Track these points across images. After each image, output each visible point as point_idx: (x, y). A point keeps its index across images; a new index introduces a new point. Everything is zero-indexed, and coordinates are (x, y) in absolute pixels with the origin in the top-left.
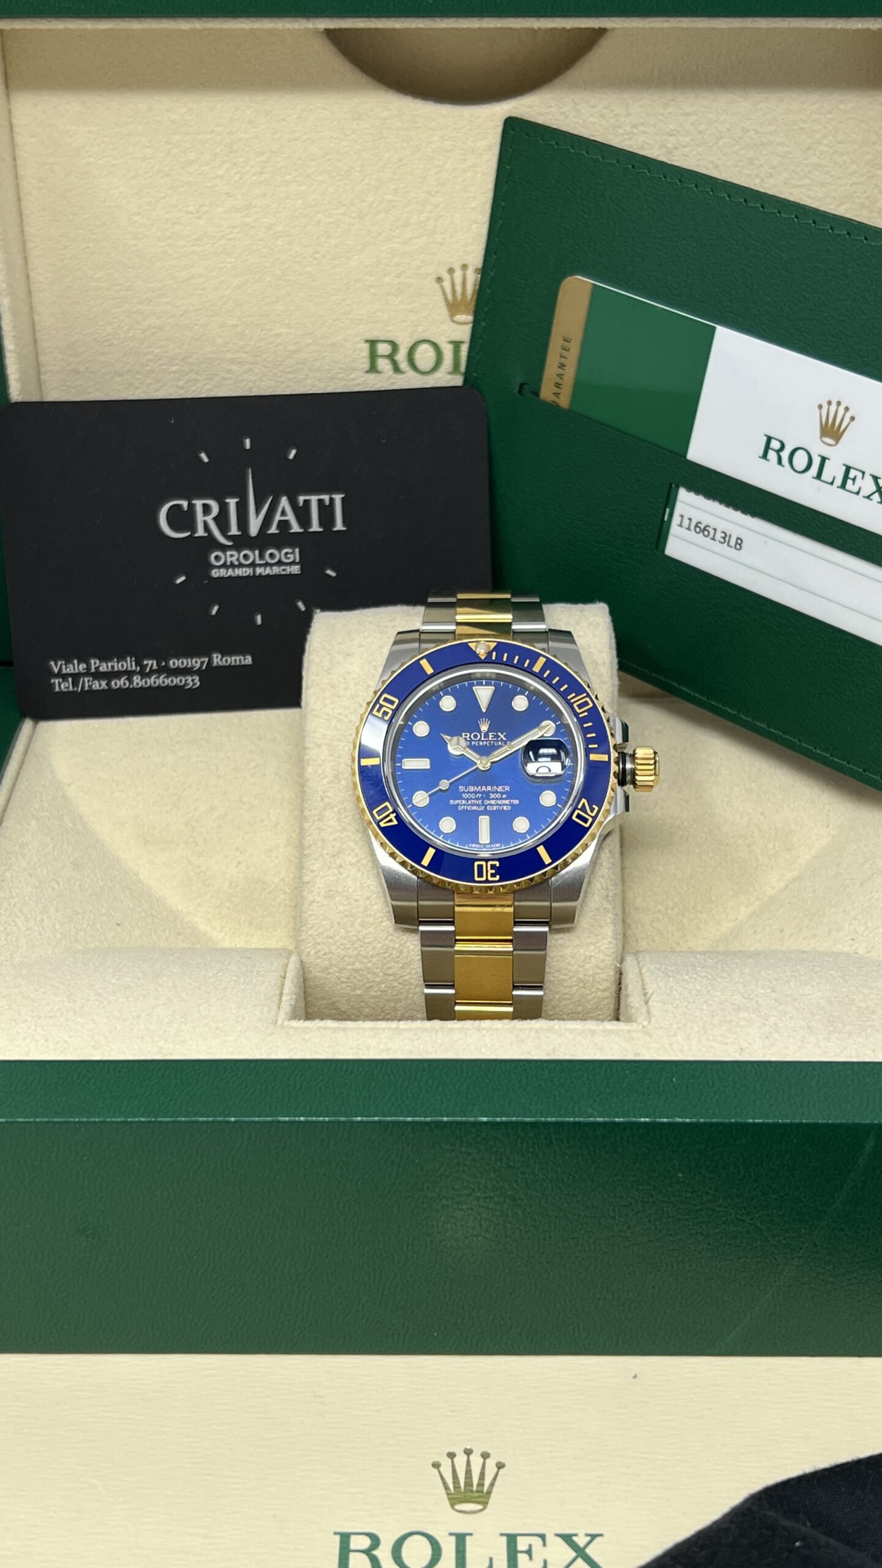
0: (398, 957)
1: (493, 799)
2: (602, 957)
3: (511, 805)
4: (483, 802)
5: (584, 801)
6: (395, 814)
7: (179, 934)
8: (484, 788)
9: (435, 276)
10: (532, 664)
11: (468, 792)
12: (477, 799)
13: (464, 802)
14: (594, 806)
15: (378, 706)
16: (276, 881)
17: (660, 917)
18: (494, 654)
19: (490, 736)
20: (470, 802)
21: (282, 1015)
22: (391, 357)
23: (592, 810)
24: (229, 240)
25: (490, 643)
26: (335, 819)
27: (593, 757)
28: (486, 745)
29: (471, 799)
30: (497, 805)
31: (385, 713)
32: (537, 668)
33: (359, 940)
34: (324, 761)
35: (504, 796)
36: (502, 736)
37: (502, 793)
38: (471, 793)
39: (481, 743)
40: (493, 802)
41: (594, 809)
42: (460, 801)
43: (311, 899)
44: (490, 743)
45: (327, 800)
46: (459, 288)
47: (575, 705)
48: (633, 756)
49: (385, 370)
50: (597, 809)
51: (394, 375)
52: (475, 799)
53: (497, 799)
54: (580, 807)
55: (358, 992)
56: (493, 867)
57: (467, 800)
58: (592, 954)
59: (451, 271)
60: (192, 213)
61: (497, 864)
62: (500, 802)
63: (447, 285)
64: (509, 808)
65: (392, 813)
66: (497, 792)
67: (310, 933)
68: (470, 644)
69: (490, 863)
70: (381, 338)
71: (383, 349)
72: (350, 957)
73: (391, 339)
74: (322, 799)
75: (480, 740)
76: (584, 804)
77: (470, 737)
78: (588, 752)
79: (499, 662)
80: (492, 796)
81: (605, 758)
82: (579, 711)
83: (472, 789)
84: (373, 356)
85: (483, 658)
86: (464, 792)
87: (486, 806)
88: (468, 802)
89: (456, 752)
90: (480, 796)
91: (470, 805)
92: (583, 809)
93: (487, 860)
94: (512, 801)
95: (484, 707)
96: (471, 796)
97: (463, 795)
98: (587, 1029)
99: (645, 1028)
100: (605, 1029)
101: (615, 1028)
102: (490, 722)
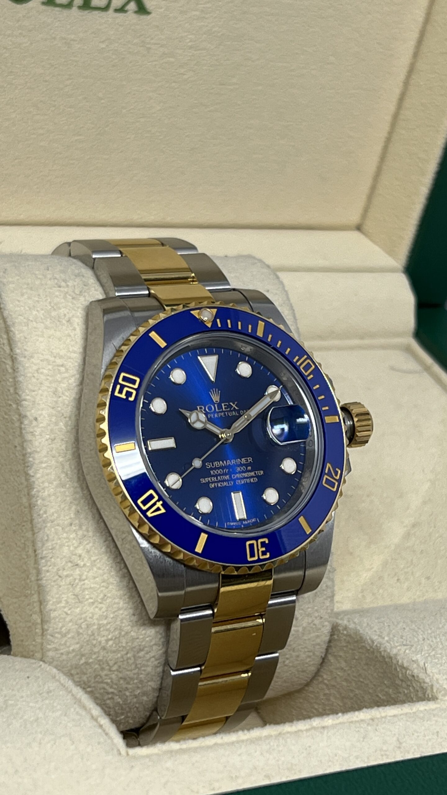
1: (239, 472)
3: (257, 477)
4: (230, 477)
5: (328, 465)
6: (161, 502)
8: (229, 462)
10: (254, 329)
11: (216, 468)
12: (225, 474)
13: (214, 479)
14: (337, 469)
15: (118, 387)
18: (218, 320)
19: (223, 407)
20: (219, 478)
23: (336, 473)
25: (210, 310)
28: (221, 416)
29: (220, 475)
30: (245, 478)
31: (129, 394)
32: (260, 334)
35: (249, 468)
36: (234, 406)
37: (247, 465)
39: (216, 416)
42: (209, 479)
44: (225, 414)
47: (301, 369)
50: (339, 472)
52: (223, 475)
53: (243, 472)
54: (326, 471)
56: (263, 544)
57: (216, 476)
61: (267, 541)
62: (246, 475)
64: (256, 480)
65: (158, 500)
66: (241, 465)
68: (192, 312)
69: (260, 541)
75: (215, 412)
77: (205, 410)
78: (322, 414)
79: (225, 328)
80: (238, 469)
81: (336, 419)
82: (306, 374)
85: (209, 325)
86: (212, 469)
87: (234, 480)
88: (217, 479)
89: (198, 426)
90: (227, 470)
91: (220, 481)
92: (329, 474)
93: (256, 539)
94: (257, 472)
95: (212, 376)
96: (219, 472)
97: (212, 473)
102: (219, 392)
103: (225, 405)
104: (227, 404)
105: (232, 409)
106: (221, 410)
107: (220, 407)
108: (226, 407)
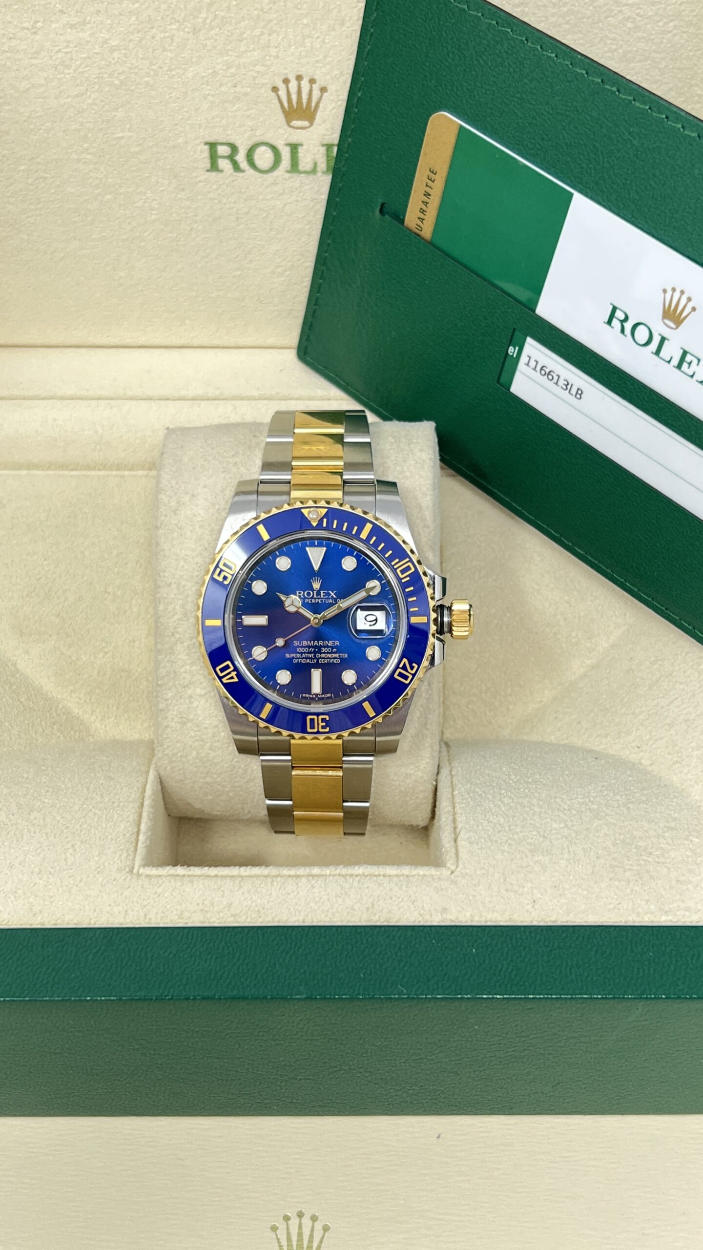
0: (243, 774)
1: (324, 653)
2: (420, 774)
3: (341, 659)
4: (315, 656)
5: (405, 660)
6: (235, 673)
7: (54, 724)
8: (316, 643)
9: (270, 86)
10: (359, 531)
11: (302, 647)
12: (310, 653)
13: (299, 655)
14: (414, 665)
15: (218, 570)
16: (139, 670)
17: (475, 699)
18: (325, 520)
19: (322, 594)
20: (303, 655)
21: (138, 862)
22: (231, 158)
23: (412, 668)
24: (66, 53)
25: (321, 509)
26: (185, 653)
27: (414, 620)
28: (318, 602)
29: (305, 653)
30: (328, 658)
31: (225, 578)
32: (364, 535)
33: (209, 760)
34: (173, 599)
35: (334, 650)
36: (332, 594)
37: (332, 648)
38: (305, 647)
39: (313, 601)
40: (323, 655)
41: (414, 667)
42: (294, 655)
43: (165, 724)
45: (177, 636)
46: (294, 97)
47: (398, 571)
48: (450, 609)
49: (226, 170)
50: (416, 667)
51: (235, 174)
52: (308, 653)
53: (328, 653)
54: (401, 666)
55: (210, 797)
56: (323, 720)
57: (302, 653)
58: (413, 772)
59: (286, 81)
60: (27, 29)
61: (327, 718)
62: (330, 656)
63: (282, 93)
64: (339, 661)
65: (233, 671)
67: (166, 752)
68: (303, 510)
69: (321, 717)
70: (220, 141)
71: (223, 150)
72: (202, 773)
73: (231, 141)
74: (173, 634)
75: (313, 597)
76: (405, 664)
77: (304, 595)
78: (409, 615)
79: (329, 528)
80: (324, 650)
81: (424, 619)
82: (401, 576)
83: (305, 643)
84: (214, 157)
85: (314, 524)
86: (298, 647)
87: (318, 659)
88: (301, 656)
89: (292, 609)
90: (313, 649)
91: (303, 658)
92: (404, 668)
93: (318, 714)
94: (341, 654)
95: (316, 567)
96: (305, 650)
97: (298, 650)
98: (403, 875)
99: (453, 875)
100: (419, 875)
101: (427, 873)
102: (321, 580)
107: (318, 593)
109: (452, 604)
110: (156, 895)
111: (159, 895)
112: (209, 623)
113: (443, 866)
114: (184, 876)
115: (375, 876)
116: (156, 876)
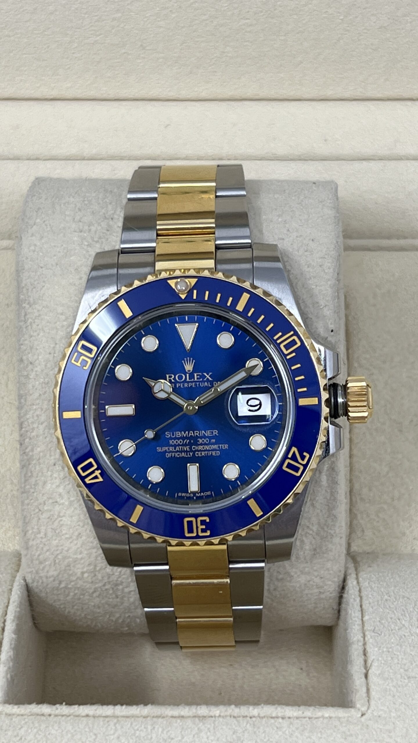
1: (201, 444)
3: (221, 450)
4: (190, 448)
5: (294, 449)
6: (100, 471)
8: (191, 433)
10: (235, 302)
11: (175, 438)
12: (185, 445)
13: (171, 449)
14: (305, 454)
15: (75, 354)
18: (195, 292)
19: (196, 377)
20: (177, 449)
23: (303, 458)
25: (190, 280)
27: (303, 402)
28: (191, 387)
29: (179, 445)
30: (206, 450)
31: (84, 362)
32: (240, 307)
35: (214, 441)
36: (208, 376)
37: (210, 438)
38: (179, 439)
39: (186, 385)
40: (200, 448)
41: (305, 457)
42: (167, 448)
47: (282, 346)
48: (345, 387)
50: (308, 456)
52: (182, 445)
53: (205, 444)
54: (290, 456)
56: (203, 522)
57: (175, 446)
61: (207, 519)
62: (207, 447)
64: (218, 453)
65: (97, 469)
68: (169, 281)
69: (200, 519)
75: (185, 381)
76: (294, 452)
77: (174, 379)
78: (297, 396)
79: (200, 301)
80: (201, 441)
81: (314, 401)
82: (286, 352)
83: (178, 434)
85: (183, 297)
86: (171, 438)
87: (194, 452)
88: (175, 449)
89: (162, 395)
90: (188, 441)
91: (177, 451)
92: (294, 458)
93: (196, 516)
94: (221, 445)
95: (188, 344)
96: (179, 442)
97: (171, 442)
98: (305, 718)
99: (364, 717)
100: (323, 717)
101: (333, 715)
102: (194, 361)
103: (197, 375)
104: (200, 374)
105: (205, 379)
106: (193, 380)
107: (192, 376)
108: (199, 377)
109: (347, 381)
110: (18, 738)
111: (21, 739)
112: (67, 415)
113: (351, 707)
114: (50, 715)
115: (272, 718)
116: (18, 715)
